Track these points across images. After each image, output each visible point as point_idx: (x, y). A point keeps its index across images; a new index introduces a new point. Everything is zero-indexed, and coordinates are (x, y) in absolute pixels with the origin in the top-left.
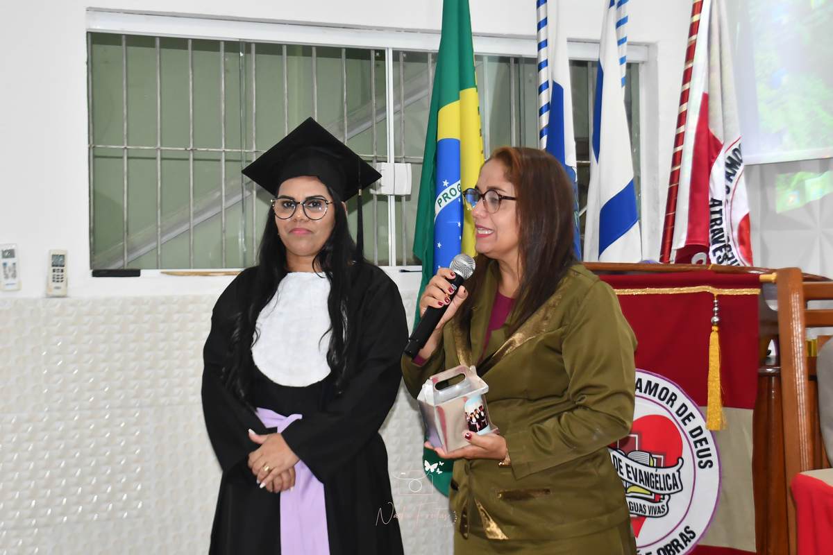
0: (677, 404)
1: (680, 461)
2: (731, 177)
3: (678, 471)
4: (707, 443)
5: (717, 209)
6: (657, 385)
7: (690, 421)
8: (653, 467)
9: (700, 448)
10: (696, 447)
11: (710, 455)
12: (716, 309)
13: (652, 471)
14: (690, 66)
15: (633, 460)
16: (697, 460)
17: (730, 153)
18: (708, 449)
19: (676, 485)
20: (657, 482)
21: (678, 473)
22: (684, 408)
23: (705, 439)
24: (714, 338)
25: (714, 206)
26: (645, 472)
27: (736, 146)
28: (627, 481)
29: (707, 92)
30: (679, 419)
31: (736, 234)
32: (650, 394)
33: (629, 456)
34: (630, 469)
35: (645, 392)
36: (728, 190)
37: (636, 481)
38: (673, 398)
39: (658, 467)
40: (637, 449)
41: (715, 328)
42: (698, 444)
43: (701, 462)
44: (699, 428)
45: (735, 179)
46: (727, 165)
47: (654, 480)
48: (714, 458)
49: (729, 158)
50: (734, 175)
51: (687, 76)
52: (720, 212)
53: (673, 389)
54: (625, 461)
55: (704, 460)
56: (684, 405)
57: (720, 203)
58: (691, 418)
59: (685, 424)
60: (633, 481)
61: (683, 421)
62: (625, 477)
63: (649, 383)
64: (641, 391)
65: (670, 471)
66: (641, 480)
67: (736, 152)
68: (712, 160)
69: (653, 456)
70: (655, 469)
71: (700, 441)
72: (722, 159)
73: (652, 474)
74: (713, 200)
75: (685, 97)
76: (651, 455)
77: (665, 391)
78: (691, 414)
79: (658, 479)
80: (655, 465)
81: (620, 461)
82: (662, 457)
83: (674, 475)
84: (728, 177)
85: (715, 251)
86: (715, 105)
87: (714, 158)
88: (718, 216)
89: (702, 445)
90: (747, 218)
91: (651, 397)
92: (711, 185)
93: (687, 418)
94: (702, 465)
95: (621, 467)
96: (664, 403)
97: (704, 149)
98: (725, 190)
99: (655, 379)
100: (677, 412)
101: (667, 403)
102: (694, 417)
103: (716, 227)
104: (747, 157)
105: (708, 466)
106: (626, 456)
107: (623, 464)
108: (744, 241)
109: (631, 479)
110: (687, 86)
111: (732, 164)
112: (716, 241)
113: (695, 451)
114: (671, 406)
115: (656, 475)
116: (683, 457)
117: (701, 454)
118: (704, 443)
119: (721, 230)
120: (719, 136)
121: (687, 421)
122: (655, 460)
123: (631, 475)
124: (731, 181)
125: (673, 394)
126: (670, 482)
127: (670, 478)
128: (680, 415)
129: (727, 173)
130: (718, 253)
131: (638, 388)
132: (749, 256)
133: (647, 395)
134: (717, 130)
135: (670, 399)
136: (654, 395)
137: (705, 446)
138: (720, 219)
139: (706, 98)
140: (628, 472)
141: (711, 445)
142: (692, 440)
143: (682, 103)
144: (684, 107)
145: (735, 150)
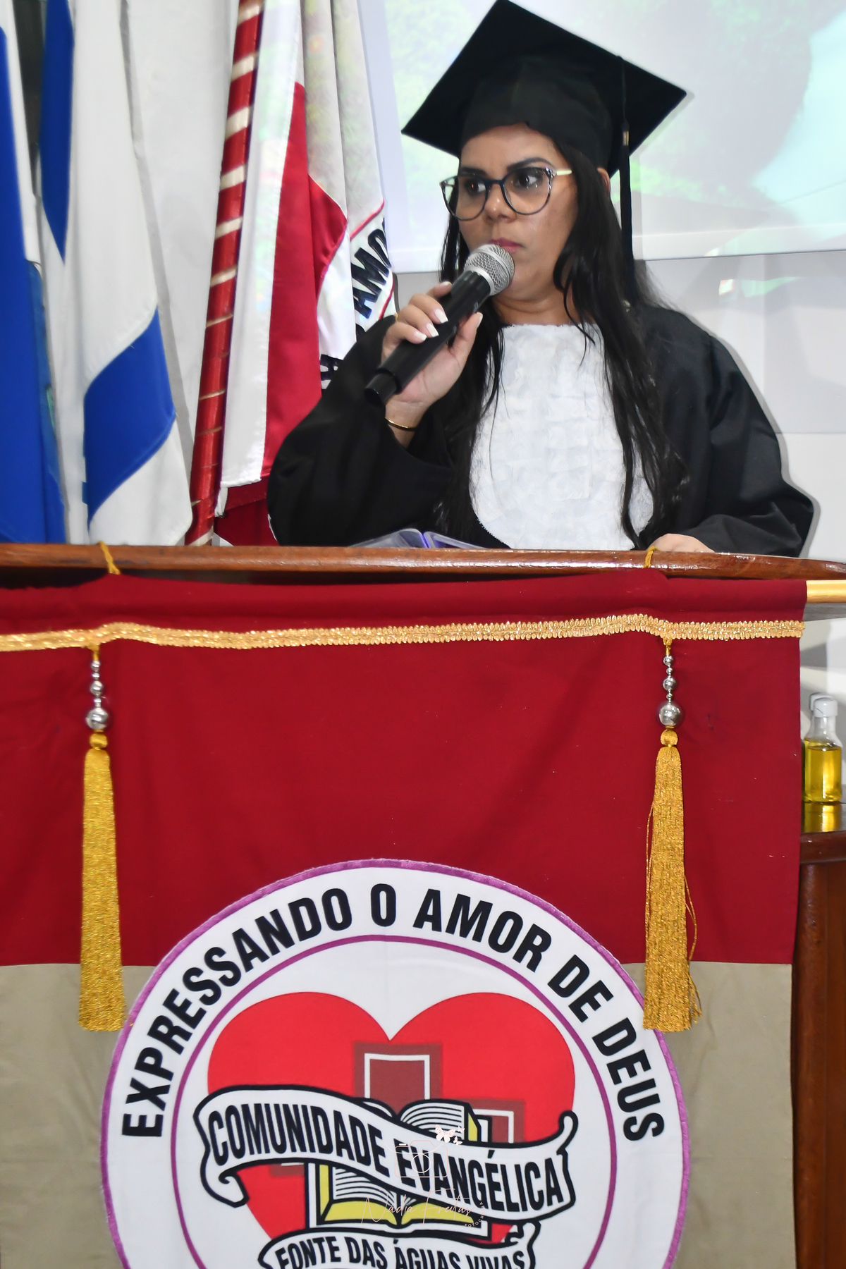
0: (552, 962)
1: (568, 1122)
2: (368, 303)
3: (562, 1151)
4: (646, 1066)
6: (485, 908)
7: (596, 1006)
8: (479, 1143)
9: (627, 1081)
10: (617, 1080)
11: (655, 1099)
12: (669, 681)
13: (480, 1155)
15: (416, 1129)
16: (620, 1117)
17: (362, 242)
18: (650, 1084)
19: (554, 1191)
20: (494, 1186)
21: (561, 1157)
22: (576, 972)
23: (641, 1057)
24: (668, 763)
26: (452, 1160)
27: (372, 227)
28: (400, 1192)
29: (302, 83)
30: (563, 1004)
32: (464, 933)
33: (404, 1118)
34: (408, 1156)
35: (451, 929)
37: (426, 1186)
38: (538, 941)
39: (495, 1142)
40: (427, 1096)
41: (669, 738)
42: (623, 1073)
43: (632, 1121)
44: (625, 1024)
45: (376, 308)
46: (356, 272)
47: (484, 1181)
48: (668, 1108)
49: (361, 254)
50: (373, 296)
51: (248, 38)
53: (533, 914)
54: (390, 1133)
55: (640, 1115)
56: (575, 961)
58: (599, 997)
59: (582, 1017)
60: (418, 1190)
61: (576, 1007)
62: (395, 1180)
63: (462, 901)
64: (437, 927)
65: (537, 1155)
66: (441, 1184)
67: (378, 240)
68: (324, 259)
69: (477, 1112)
70: (486, 1150)
71: (628, 1063)
72: (344, 256)
73: (474, 1164)
75: (242, 92)
76: (468, 1110)
77: (510, 924)
78: (600, 987)
79: (497, 1177)
80: (485, 1138)
81: (375, 1133)
82: (510, 1115)
83: (549, 1163)
84: (361, 301)
86: (325, 117)
87: (330, 254)
89: (632, 1073)
91: (468, 943)
92: (321, 322)
93: (589, 997)
94: (634, 1129)
95: (379, 1151)
96: (507, 958)
97: (302, 228)
99: (477, 891)
100: (554, 984)
101: (519, 957)
102: (608, 996)
105: (649, 1132)
106: (396, 1120)
107: (386, 1143)
109: (410, 1182)
110: (247, 64)
111: (368, 269)
113: (613, 1091)
114: (533, 966)
115: (492, 1168)
116: (575, 1110)
117: (630, 1099)
118: (638, 1066)
120: (338, 198)
121: (586, 1008)
122: (484, 1124)
123: (412, 1173)
124: (367, 312)
125: (535, 930)
126: (539, 1184)
127: (538, 1175)
128: (565, 993)
129: (356, 291)
131: (429, 919)
133: (455, 939)
134: (331, 182)
135: (527, 944)
136: (478, 937)
137: (642, 1076)
139: (300, 95)
140: (404, 1164)
141: (659, 1071)
142: (602, 1061)
143: (232, 107)
144: (241, 120)
145: (378, 233)
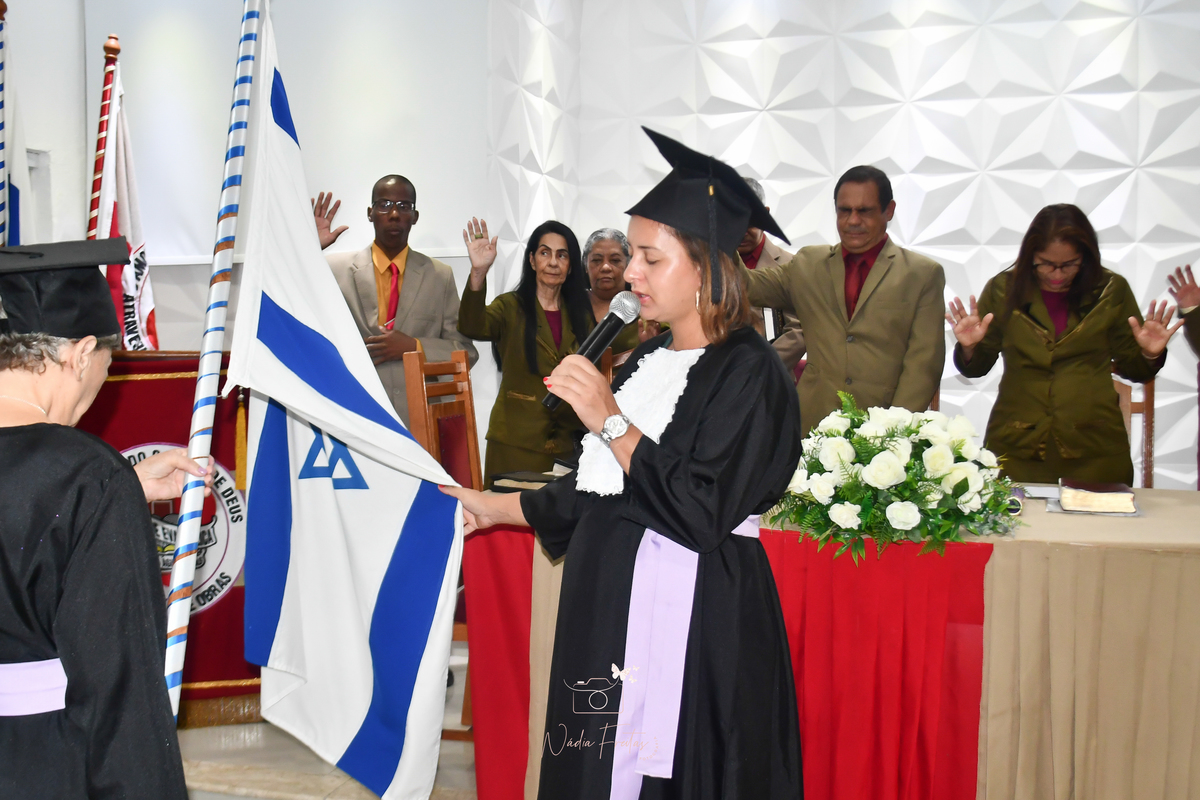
2: (140, 277)
3: (213, 527)
5: (131, 304)
14: (98, 176)
17: (138, 255)
25: (127, 301)
27: (141, 251)
29: (116, 201)
31: (144, 325)
36: (137, 287)
45: (142, 278)
46: (136, 266)
49: (137, 260)
50: (142, 274)
51: (97, 185)
52: (133, 306)
57: (132, 299)
67: (143, 255)
74: (125, 295)
75: (95, 204)
84: (138, 276)
85: (130, 341)
86: (124, 214)
88: (131, 310)
90: (152, 313)
92: (123, 283)
98: (134, 288)
103: (130, 320)
104: (150, 260)
108: (151, 331)
110: (96, 195)
111: (140, 265)
112: (129, 333)
119: (134, 322)
120: (129, 240)
124: (138, 279)
129: (136, 273)
130: (134, 342)
132: (155, 343)
134: (126, 231)
138: (133, 312)
139: (116, 205)
143: (92, 209)
144: (95, 213)
145: (142, 253)
